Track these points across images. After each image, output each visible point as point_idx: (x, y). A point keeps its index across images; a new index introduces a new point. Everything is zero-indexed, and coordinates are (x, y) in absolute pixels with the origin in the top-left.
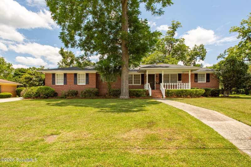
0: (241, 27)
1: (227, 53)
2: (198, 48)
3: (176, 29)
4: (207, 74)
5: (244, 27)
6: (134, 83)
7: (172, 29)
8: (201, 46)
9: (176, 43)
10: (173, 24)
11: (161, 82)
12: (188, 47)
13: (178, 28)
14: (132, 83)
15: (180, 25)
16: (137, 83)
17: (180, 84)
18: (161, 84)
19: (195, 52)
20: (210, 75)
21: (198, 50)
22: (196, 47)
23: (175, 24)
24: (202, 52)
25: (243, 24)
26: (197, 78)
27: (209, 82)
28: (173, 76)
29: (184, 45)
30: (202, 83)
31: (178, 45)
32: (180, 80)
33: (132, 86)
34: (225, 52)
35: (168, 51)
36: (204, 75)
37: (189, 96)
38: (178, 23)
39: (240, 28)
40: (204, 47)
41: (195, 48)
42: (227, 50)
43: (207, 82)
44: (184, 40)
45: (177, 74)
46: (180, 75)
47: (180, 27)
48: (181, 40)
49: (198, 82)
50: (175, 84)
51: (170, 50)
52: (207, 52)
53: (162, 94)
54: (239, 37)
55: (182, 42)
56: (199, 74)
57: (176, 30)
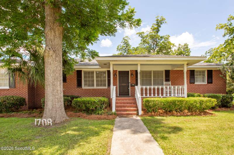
0: (228, 23)
1: (208, 54)
2: (182, 47)
3: (161, 25)
4: (208, 71)
5: (231, 24)
6: (97, 85)
7: (157, 26)
8: (185, 45)
9: (161, 40)
10: (157, 20)
11: (137, 84)
12: (173, 44)
13: (163, 24)
14: (93, 85)
15: (165, 21)
16: (101, 85)
17: (168, 88)
18: (136, 87)
19: (179, 51)
20: (213, 72)
21: (182, 49)
22: (181, 46)
23: (160, 20)
24: (186, 52)
25: (230, 20)
26: (194, 78)
27: (212, 83)
28: (157, 74)
29: (169, 42)
30: (202, 85)
31: (163, 42)
32: (167, 80)
33: (93, 89)
34: (206, 54)
35: (153, 49)
36: (204, 72)
37: (186, 111)
38: (163, 19)
39: (227, 25)
40: (188, 46)
41: (179, 48)
42: (208, 52)
43: (208, 83)
44: (169, 37)
45: (163, 71)
46: (167, 72)
47: (165, 22)
48: (166, 36)
49: (196, 83)
50: (160, 87)
51: (154, 49)
52: (191, 52)
53: (137, 107)
54: (224, 35)
55: (167, 39)
56: (197, 71)
57: (160, 27)
